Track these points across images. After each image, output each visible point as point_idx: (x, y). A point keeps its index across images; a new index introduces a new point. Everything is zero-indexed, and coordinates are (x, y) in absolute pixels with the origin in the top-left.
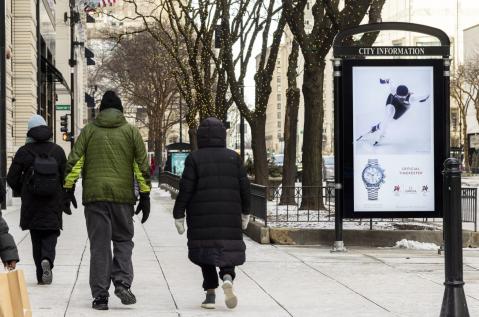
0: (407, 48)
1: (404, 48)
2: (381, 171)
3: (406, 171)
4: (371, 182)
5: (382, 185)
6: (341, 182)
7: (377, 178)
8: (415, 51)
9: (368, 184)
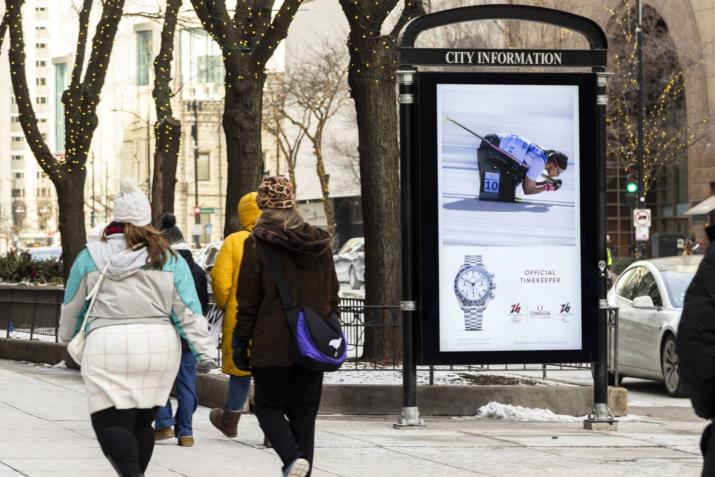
0: (532, 52)
1: (526, 52)
2: (489, 277)
3: (533, 277)
4: (470, 297)
5: (490, 303)
6: (413, 299)
7: (481, 289)
8: (544, 59)
9: (465, 302)
